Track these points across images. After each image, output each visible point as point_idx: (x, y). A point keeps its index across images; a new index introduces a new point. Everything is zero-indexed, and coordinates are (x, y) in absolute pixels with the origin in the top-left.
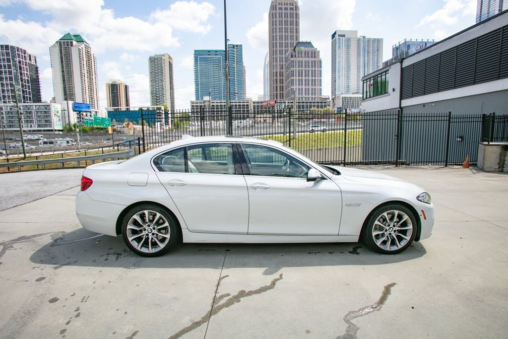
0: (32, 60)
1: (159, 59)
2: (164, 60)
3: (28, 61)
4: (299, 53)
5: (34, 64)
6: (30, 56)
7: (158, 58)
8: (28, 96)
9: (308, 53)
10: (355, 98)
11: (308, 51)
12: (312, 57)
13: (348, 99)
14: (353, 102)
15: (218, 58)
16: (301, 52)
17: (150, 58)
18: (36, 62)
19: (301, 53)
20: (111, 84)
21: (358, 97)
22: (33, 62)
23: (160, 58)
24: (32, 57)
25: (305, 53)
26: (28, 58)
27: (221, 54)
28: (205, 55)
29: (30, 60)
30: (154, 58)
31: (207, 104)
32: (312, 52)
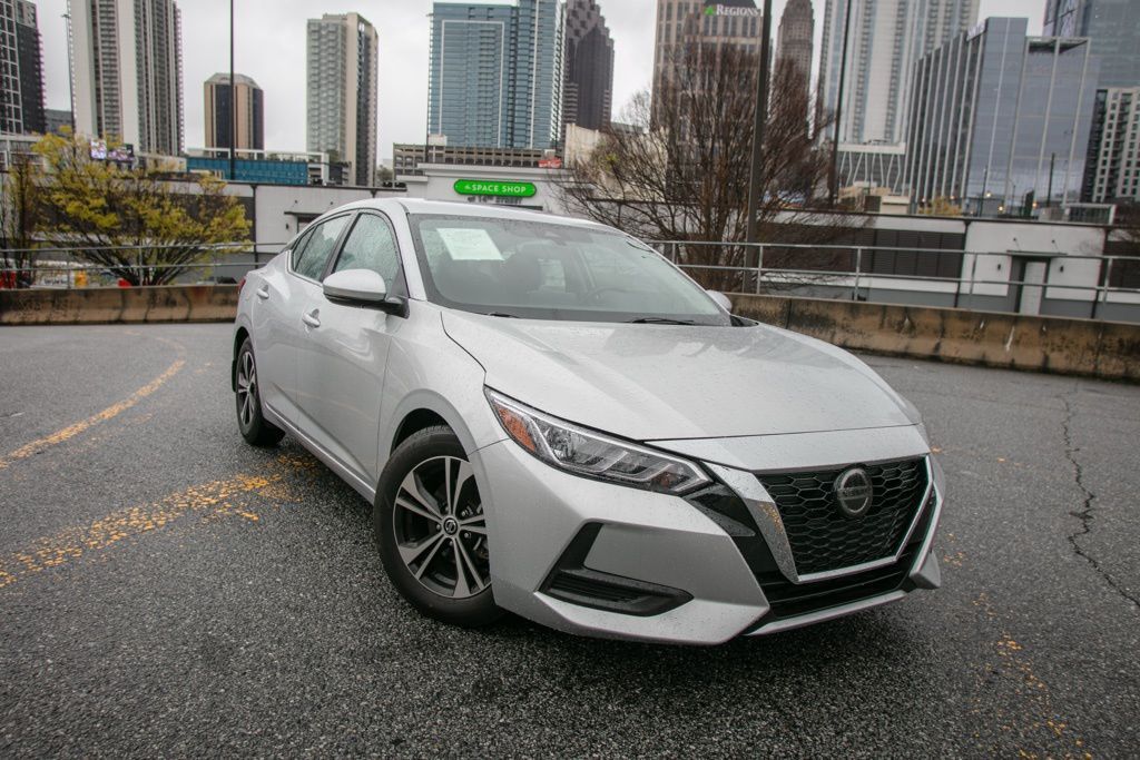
0: (25, 15)
1: (331, 29)
2: (344, 29)
3: (15, 19)
4: (707, 22)
5: (31, 25)
6: (20, 5)
7: (328, 25)
8: (13, 106)
9: (734, 23)
10: (870, 155)
11: (735, 18)
12: (744, 34)
13: (847, 158)
14: (862, 165)
15: (495, 25)
16: (716, 19)
17: (310, 23)
18: (35, 21)
19: (715, 23)
20: (217, 86)
21: (878, 155)
22: (27, 23)
23: (334, 25)
24: (25, 8)
25: (726, 23)
26: (15, 11)
27: (501, 17)
28: (460, 16)
29: (22, 16)
30: (320, 24)
31: (434, 152)
32: (745, 19)
